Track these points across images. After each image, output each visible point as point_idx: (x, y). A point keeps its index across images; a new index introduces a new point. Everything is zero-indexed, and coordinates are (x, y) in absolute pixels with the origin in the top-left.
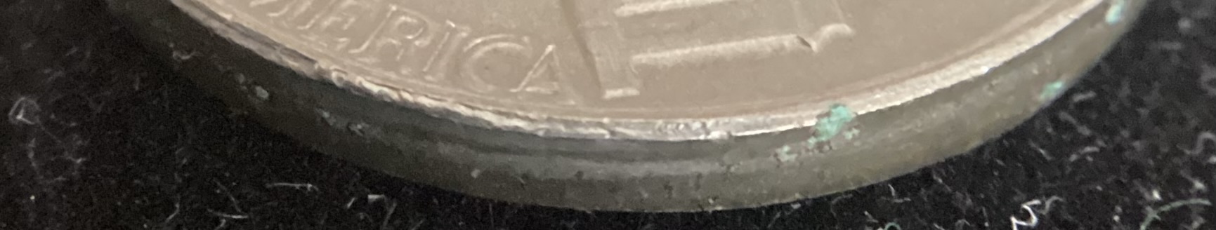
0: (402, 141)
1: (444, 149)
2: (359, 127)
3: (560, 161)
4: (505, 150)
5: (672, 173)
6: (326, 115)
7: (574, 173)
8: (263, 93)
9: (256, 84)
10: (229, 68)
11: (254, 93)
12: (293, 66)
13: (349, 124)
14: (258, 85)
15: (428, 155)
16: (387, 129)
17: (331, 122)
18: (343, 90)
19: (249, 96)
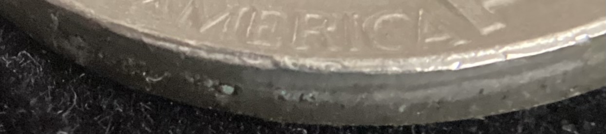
0: (345, 98)
1: (379, 96)
2: (311, 95)
3: (466, 85)
4: (426, 87)
5: (548, 75)
6: (283, 93)
7: (478, 91)
8: (228, 90)
9: (221, 84)
10: (198, 78)
11: (220, 92)
12: (255, 64)
13: (302, 95)
14: (224, 84)
15: (366, 103)
16: (334, 92)
17: (287, 97)
18: (298, 72)
19: (217, 95)
